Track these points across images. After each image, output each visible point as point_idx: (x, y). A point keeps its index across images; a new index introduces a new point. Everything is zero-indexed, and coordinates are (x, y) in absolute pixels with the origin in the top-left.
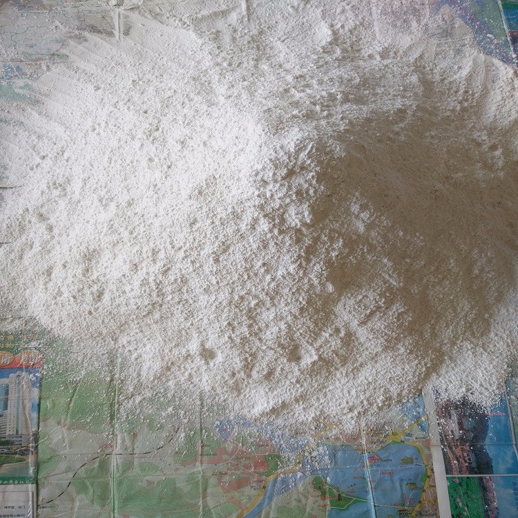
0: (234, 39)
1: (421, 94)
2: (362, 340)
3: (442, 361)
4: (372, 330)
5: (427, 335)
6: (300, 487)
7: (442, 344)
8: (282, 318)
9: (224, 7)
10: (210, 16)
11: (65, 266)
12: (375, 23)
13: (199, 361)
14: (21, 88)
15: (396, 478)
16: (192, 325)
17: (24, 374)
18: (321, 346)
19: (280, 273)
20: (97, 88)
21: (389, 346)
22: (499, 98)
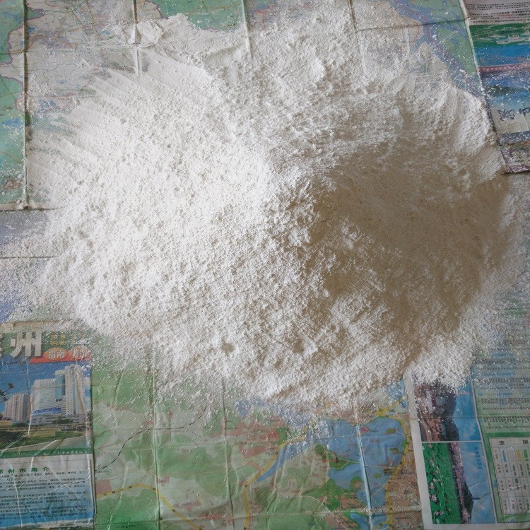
0: (240, 75)
1: (401, 126)
2: (354, 334)
3: (419, 352)
4: (361, 327)
5: (407, 331)
6: (306, 452)
7: (419, 337)
8: (288, 318)
9: (230, 45)
10: (218, 53)
11: (105, 277)
12: (363, 59)
13: (221, 354)
14: (56, 120)
15: (382, 444)
16: (214, 324)
17: (77, 366)
18: (320, 340)
19: (285, 282)
20: (124, 121)
21: (376, 339)
22: (469, 127)
